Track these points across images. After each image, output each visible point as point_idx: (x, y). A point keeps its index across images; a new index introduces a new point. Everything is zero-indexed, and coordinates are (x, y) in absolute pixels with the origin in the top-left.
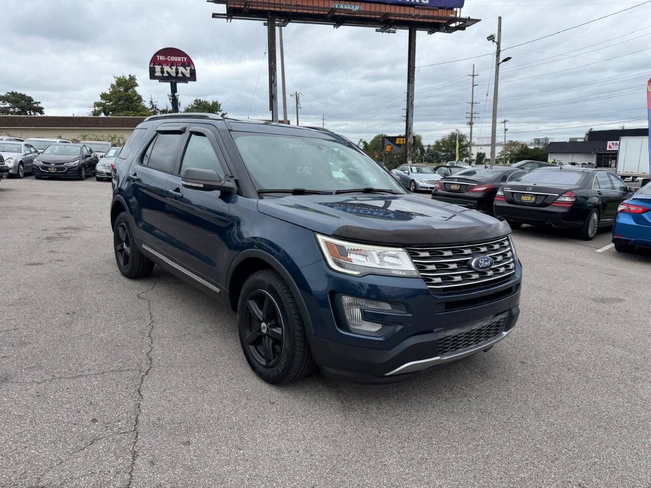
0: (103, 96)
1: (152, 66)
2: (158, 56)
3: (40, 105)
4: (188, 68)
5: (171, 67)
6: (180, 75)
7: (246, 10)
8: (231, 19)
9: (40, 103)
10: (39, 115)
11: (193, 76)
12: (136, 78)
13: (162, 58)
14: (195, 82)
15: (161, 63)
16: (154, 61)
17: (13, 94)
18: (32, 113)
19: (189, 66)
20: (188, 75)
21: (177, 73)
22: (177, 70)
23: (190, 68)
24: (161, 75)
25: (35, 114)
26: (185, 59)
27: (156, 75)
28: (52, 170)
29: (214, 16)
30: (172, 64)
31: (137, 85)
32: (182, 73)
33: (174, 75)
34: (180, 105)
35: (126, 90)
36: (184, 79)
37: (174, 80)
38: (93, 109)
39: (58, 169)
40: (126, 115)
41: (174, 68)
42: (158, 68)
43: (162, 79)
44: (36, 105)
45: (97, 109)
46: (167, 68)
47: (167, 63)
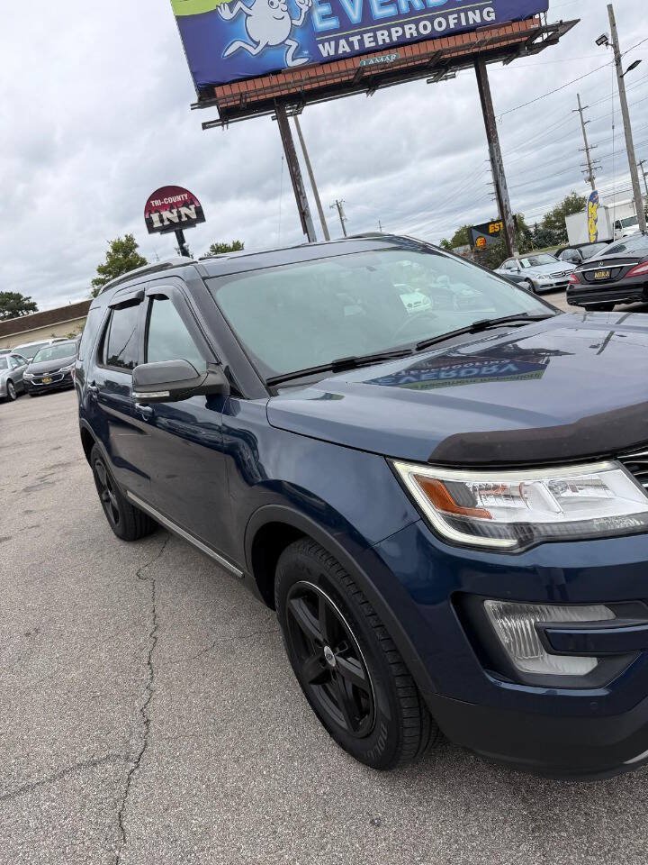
0: (102, 270)
1: (147, 217)
2: (152, 202)
3: (32, 301)
4: (192, 207)
5: (170, 211)
6: (184, 219)
7: (243, 106)
8: (227, 124)
9: (30, 298)
10: (32, 313)
12: (134, 237)
13: (157, 203)
14: (204, 223)
16: (149, 209)
18: (25, 313)
19: (193, 203)
20: (194, 217)
21: (180, 217)
22: (179, 212)
24: (161, 225)
25: (28, 313)
26: (186, 195)
27: (154, 226)
28: (47, 381)
29: (205, 126)
30: (171, 207)
31: (136, 246)
32: (186, 215)
33: (176, 220)
35: (126, 255)
36: (191, 223)
37: (178, 228)
38: (92, 290)
39: (54, 378)
41: (175, 211)
42: (155, 217)
43: (164, 230)
44: (26, 302)
45: (96, 287)
46: (166, 214)
47: (164, 207)
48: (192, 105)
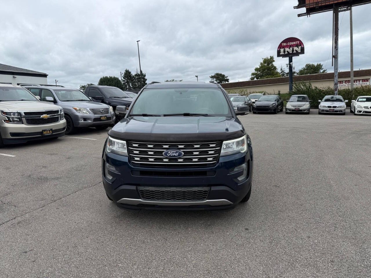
0: (256, 69)
1: (279, 50)
2: (282, 44)
3: (228, 78)
4: (300, 47)
5: (289, 48)
6: (295, 52)
7: (317, 7)
8: (310, 14)
9: (227, 77)
10: (227, 82)
11: (302, 51)
12: (274, 57)
13: (284, 44)
14: (303, 54)
15: (284, 47)
16: (280, 46)
17: (217, 74)
18: (224, 82)
19: (300, 45)
20: (300, 51)
21: (293, 51)
23: (301, 47)
24: (284, 53)
25: (225, 82)
26: (298, 42)
27: (281, 54)
29: (299, 15)
30: (290, 46)
31: (274, 61)
34: (294, 69)
35: (268, 65)
36: (297, 54)
38: (251, 77)
40: (267, 78)
41: (291, 48)
42: (282, 50)
43: (284, 56)
44: (226, 78)
45: (253, 76)
46: (287, 49)
47: (287, 46)
48: (294, 7)
